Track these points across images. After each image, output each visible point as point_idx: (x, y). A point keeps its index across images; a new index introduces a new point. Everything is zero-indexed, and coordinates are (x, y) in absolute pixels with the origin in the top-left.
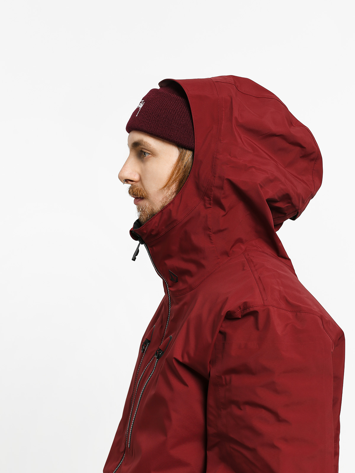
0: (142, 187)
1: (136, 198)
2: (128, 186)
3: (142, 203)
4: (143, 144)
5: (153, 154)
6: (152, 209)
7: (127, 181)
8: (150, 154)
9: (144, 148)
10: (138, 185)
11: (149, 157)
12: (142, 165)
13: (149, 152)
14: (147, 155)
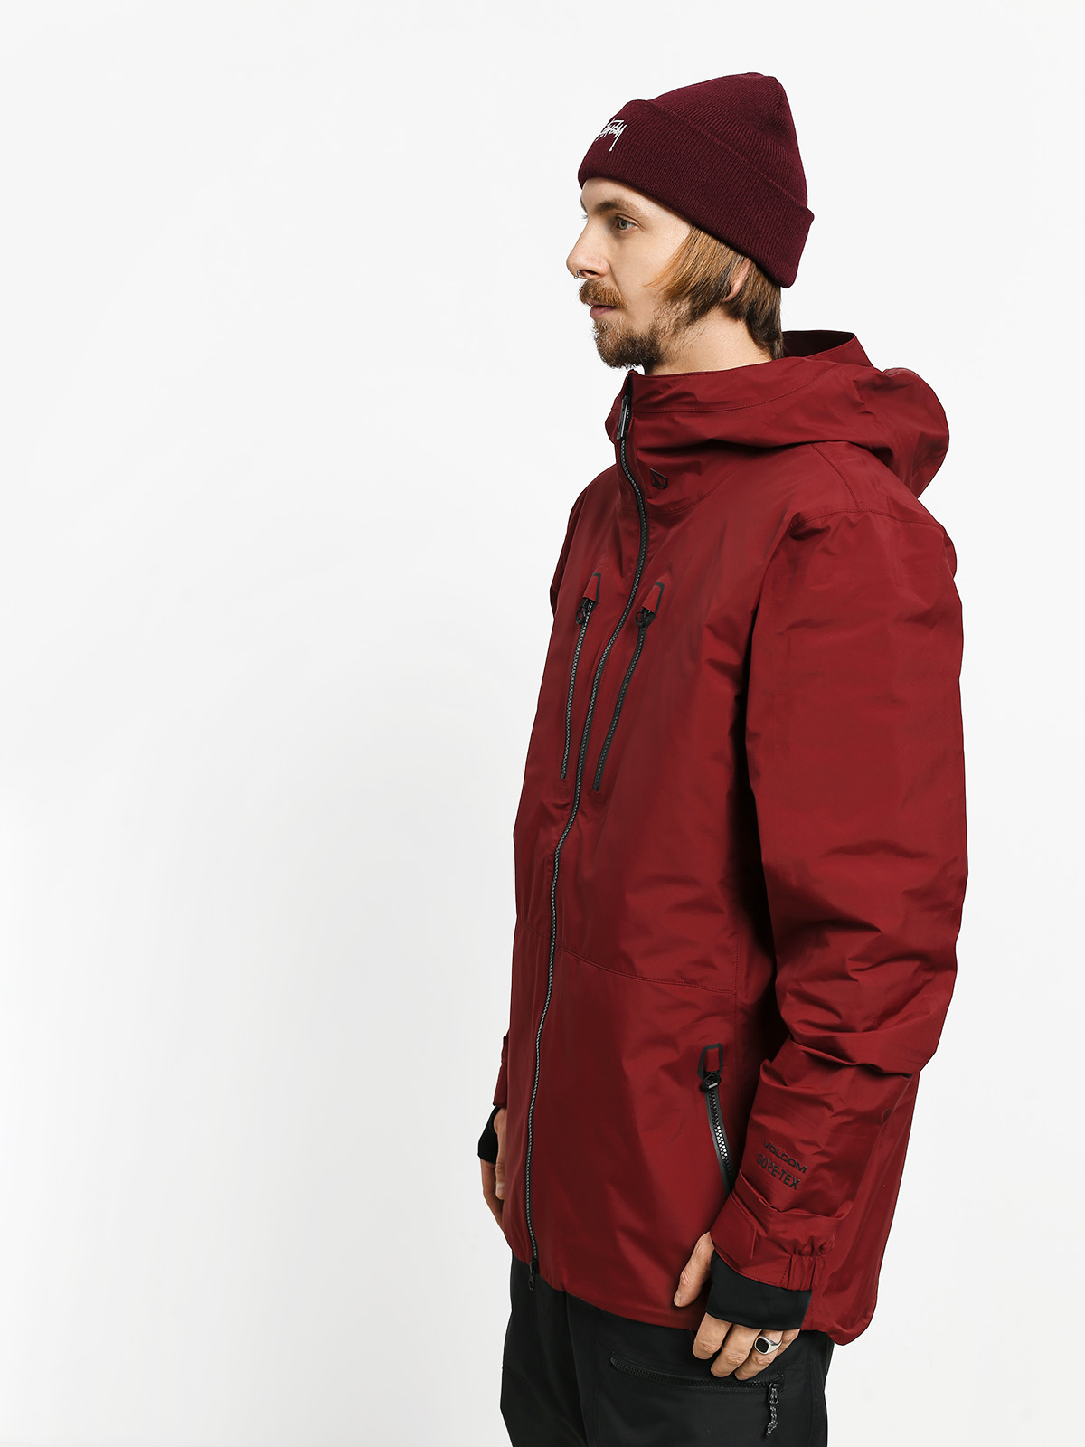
0: (613, 286)
1: (595, 307)
2: (581, 281)
3: (611, 317)
4: (625, 207)
5: (642, 226)
6: (630, 330)
7: (583, 272)
8: (635, 225)
9: (623, 213)
10: (607, 282)
11: (633, 231)
12: (616, 245)
13: (634, 222)
14: (629, 226)
